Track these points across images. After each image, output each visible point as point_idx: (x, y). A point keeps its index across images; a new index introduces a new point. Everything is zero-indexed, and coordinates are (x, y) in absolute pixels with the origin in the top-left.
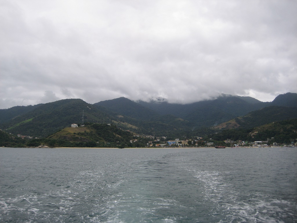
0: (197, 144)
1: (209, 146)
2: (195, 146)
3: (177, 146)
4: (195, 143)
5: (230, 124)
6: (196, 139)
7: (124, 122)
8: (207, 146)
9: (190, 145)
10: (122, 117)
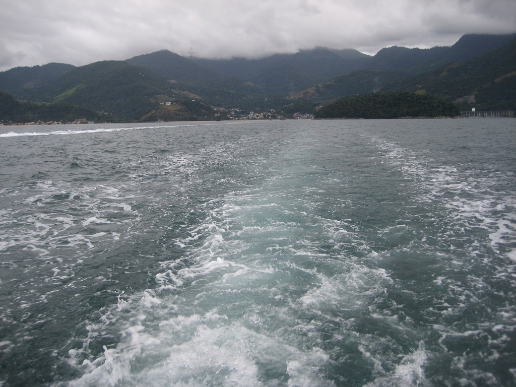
0: (270, 117)
1: (279, 119)
2: (269, 119)
3: (256, 119)
4: (269, 116)
5: (308, 93)
6: (269, 111)
7: (184, 91)
8: (278, 119)
9: (265, 117)
10: (176, 82)
